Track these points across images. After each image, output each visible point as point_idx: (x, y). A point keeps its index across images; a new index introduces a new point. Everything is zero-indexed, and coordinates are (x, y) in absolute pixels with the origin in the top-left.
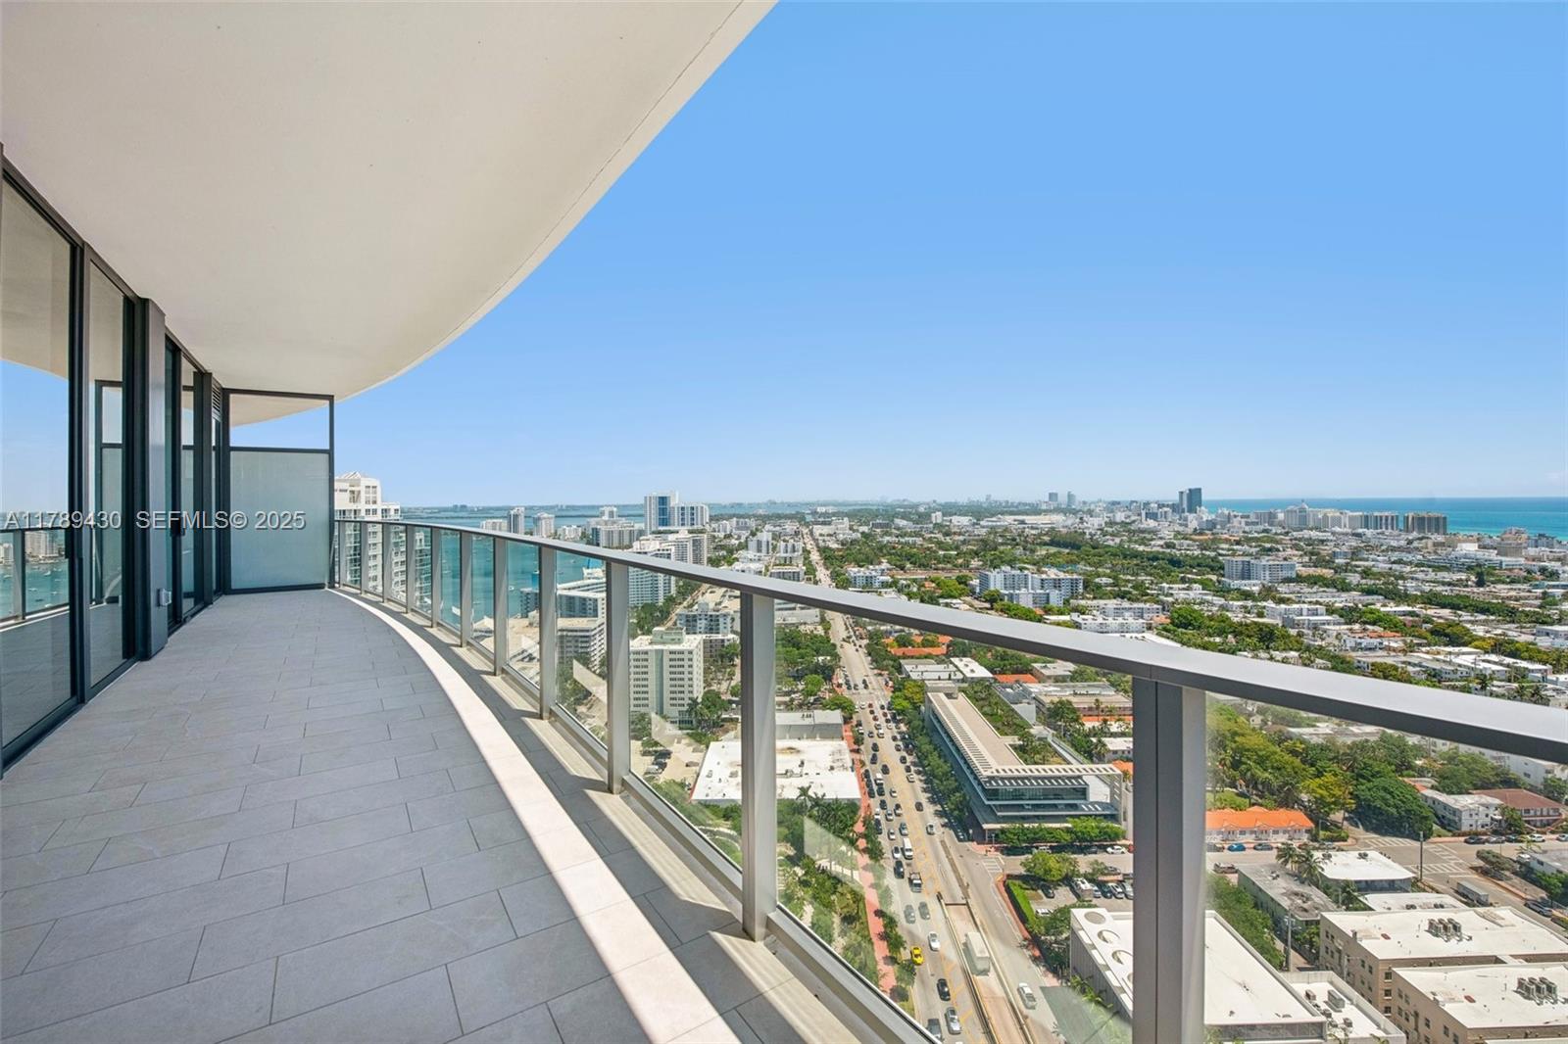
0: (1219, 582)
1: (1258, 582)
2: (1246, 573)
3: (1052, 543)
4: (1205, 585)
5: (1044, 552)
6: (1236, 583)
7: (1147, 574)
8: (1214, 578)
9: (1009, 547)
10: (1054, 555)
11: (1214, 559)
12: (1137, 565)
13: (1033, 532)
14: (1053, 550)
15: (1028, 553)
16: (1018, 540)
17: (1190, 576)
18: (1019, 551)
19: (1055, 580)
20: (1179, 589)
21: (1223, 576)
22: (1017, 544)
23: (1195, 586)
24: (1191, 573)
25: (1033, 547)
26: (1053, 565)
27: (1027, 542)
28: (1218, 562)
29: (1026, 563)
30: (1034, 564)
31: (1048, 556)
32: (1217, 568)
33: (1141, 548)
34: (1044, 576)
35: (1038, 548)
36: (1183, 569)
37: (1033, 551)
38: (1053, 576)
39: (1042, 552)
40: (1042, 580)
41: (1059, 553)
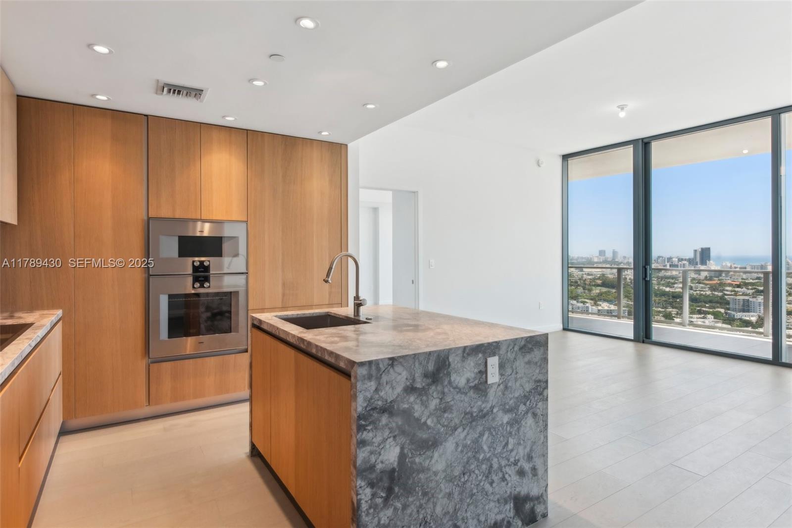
0: (726, 313)
1: (756, 314)
2: (746, 307)
3: (604, 285)
4: (716, 316)
5: (598, 291)
6: (738, 315)
7: (673, 307)
8: (722, 311)
9: (573, 287)
10: (605, 293)
11: (722, 298)
12: (665, 301)
13: (590, 277)
14: (604, 290)
15: (586, 291)
16: (579, 283)
17: (704, 309)
18: (580, 290)
19: (608, 310)
20: (697, 318)
21: (728, 309)
22: (579, 285)
23: (709, 316)
24: (705, 307)
25: (590, 287)
26: (605, 300)
27: (585, 284)
28: (725, 299)
29: (585, 299)
30: (592, 299)
31: (601, 294)
32: (723, 302)
33: (668, 289)
34: (600, 308)
35: (594, 288)
36: (700, 304)
37: (590, 290)
38: (606, 308)
39: (596, 291)
40: (599, 310)
41: (609, 292)
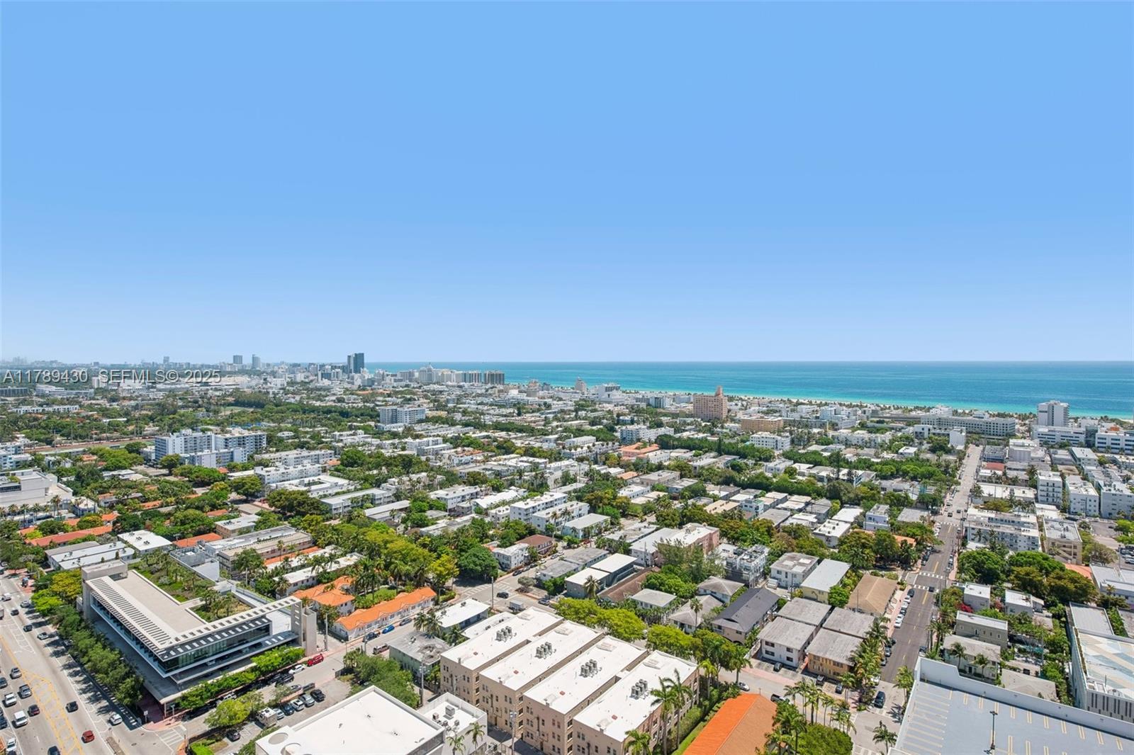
0: (376, 426)
1: (402, 424)
2: (394, 419)
3: (237, 403)
4: (366, 430)
5: (228, 413)
6: (388, 427)
7: (323, 425)
8: (372, 424)
9: (191, 409)
10: (239, 414)
11: (373, 409)
12: (313, 418)
13: (218, 393)
14: (237, 410)
15: (211, 414)
16: (200, 403)
17: (355, 424)
18: (201, 413)
19: (239, 438)
20: (348, 435)
21: (379, 422)
22: (200, 406)
23: (360, 431)
24: (357, 421)
25: (216, 408)
26: (237, 424)
27: (210, 404)
28: (376, 411)
29: (208, 424)
30: (218, 425)
31: (232, 416)
32: (374, 415)
33: (318, 404)
34: (228, 436)
35: (222, 408)
36: (350, 419)
37: (216, 412)
38: (237, 435)
39: (226, 412)
40: (226, 439)
41: (244, 412)
